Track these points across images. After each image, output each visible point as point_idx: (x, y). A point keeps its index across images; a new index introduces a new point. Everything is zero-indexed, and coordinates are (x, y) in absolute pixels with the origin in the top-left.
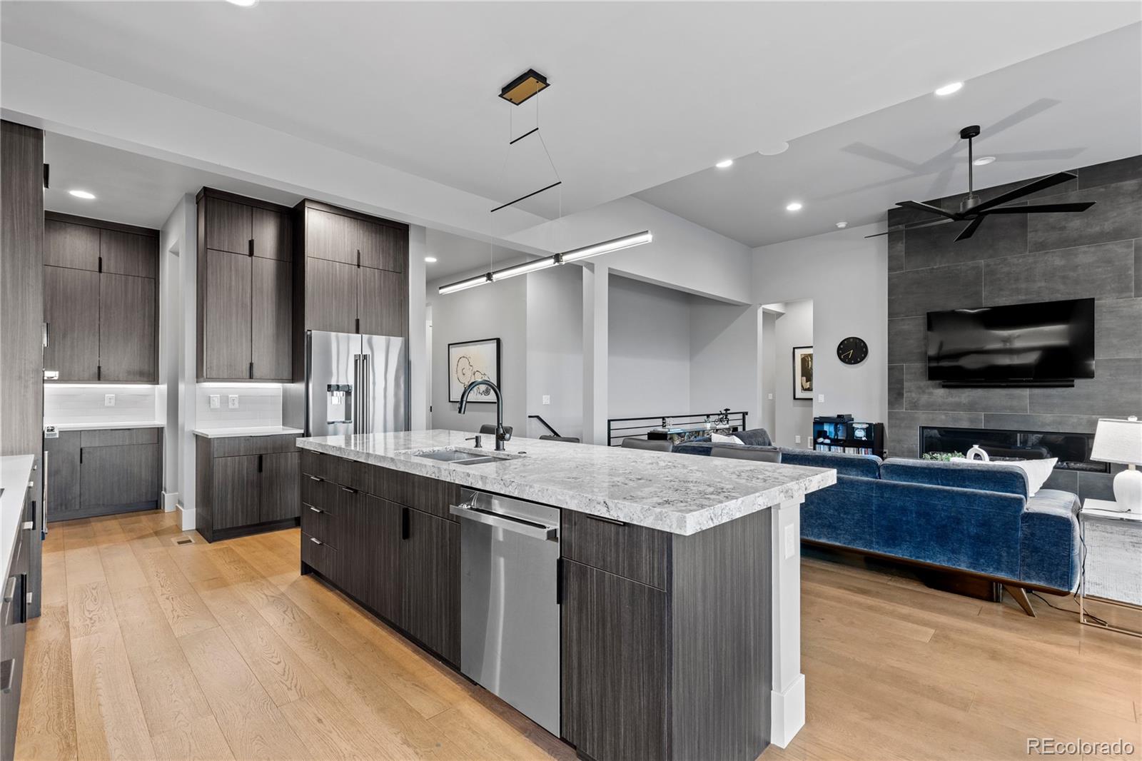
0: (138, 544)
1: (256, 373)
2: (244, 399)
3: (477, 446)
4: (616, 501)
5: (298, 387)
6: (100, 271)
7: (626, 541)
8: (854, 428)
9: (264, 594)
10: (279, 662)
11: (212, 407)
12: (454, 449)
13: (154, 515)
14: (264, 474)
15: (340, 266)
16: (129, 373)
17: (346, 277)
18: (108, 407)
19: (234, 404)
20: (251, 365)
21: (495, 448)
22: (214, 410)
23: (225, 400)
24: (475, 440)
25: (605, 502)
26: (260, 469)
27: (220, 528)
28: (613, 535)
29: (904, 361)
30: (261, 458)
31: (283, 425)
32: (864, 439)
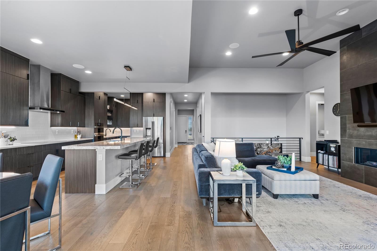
8: (330, 146)
11: (134, 132)
17: (151, 105)
19: (138, 132)
20: (137, 124)
29: (347, 114)
32: (334, 152)
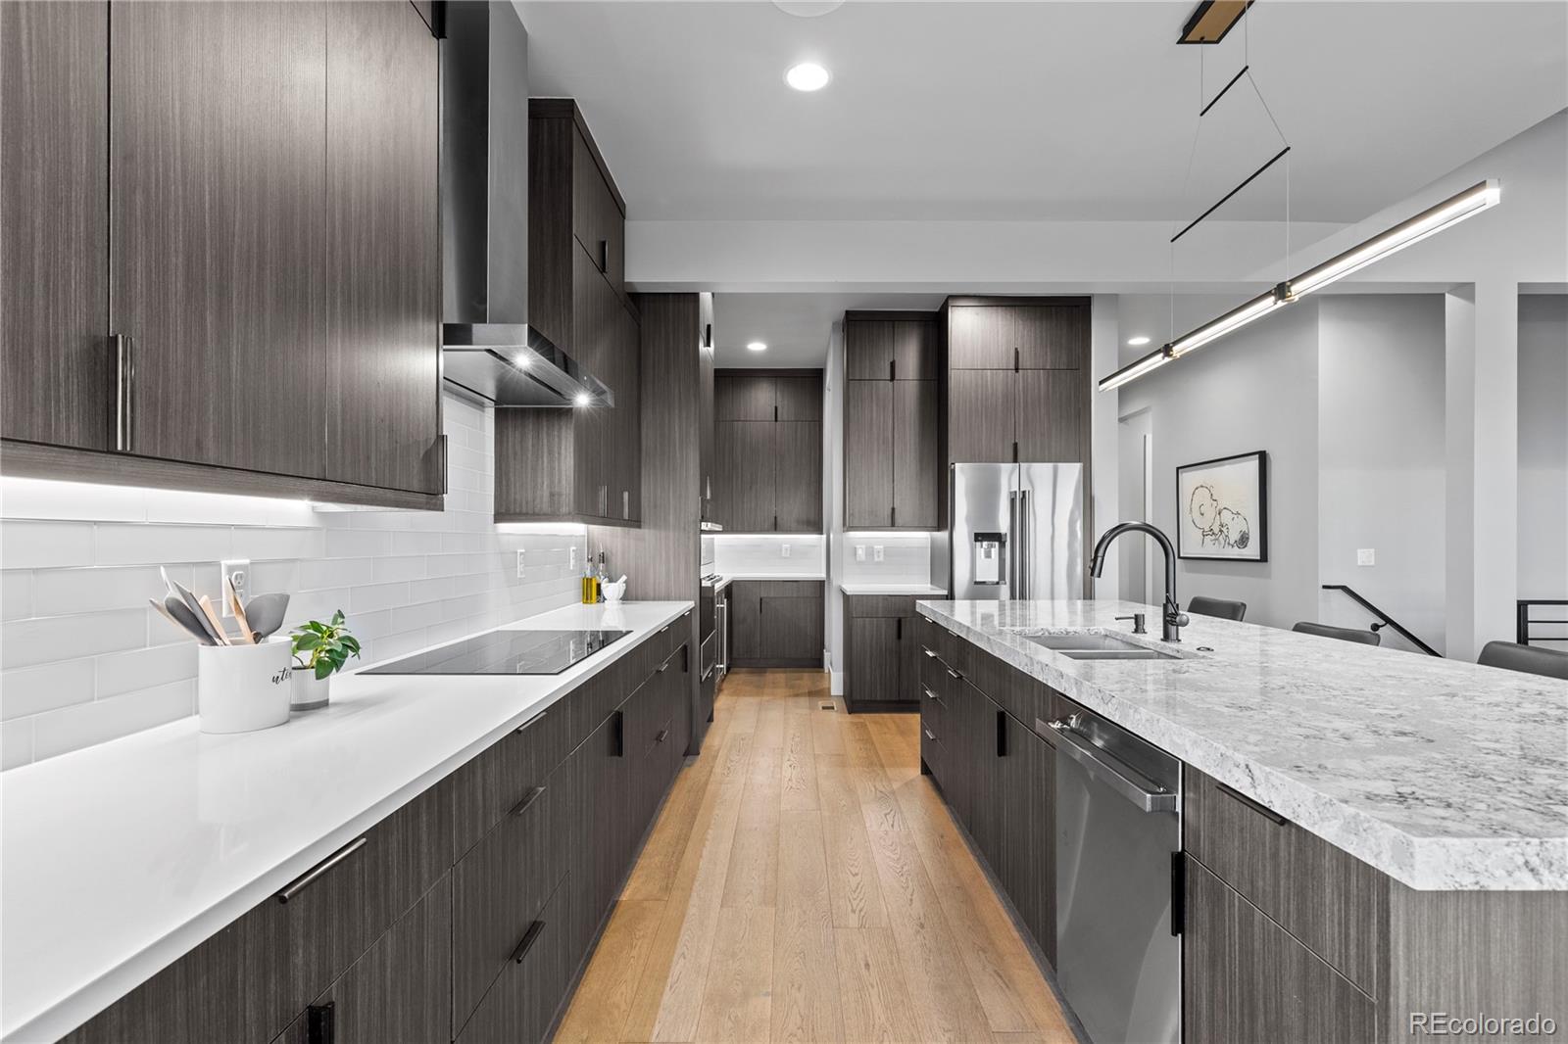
0: (791, 702)
1: (899, 520)
2: (891, 552)
3: (1136, 631)
4: (1268, 769)
5: (944, 535)
6: (776, 420)
7: (1293, 859)
9: (875, 787)
10: (857, 874)
11: (858, 559)
12: (1103, 633)
13: (815, 674)
14: (903, 641)
15: (992, 374)
16: (798, 522)
17: (1000, 388)
18: (785, 558)
19: (879, 557)
20: (893, 509)
21: (1162, 637)
22: (861, 563)
23: (870, 552)
24: (1133, 621)
25: (1247, 766)
26: (899, 636)
27: (858, 698)
28: (1268, 837)
30: (899, 621)
31: (931, 583)
